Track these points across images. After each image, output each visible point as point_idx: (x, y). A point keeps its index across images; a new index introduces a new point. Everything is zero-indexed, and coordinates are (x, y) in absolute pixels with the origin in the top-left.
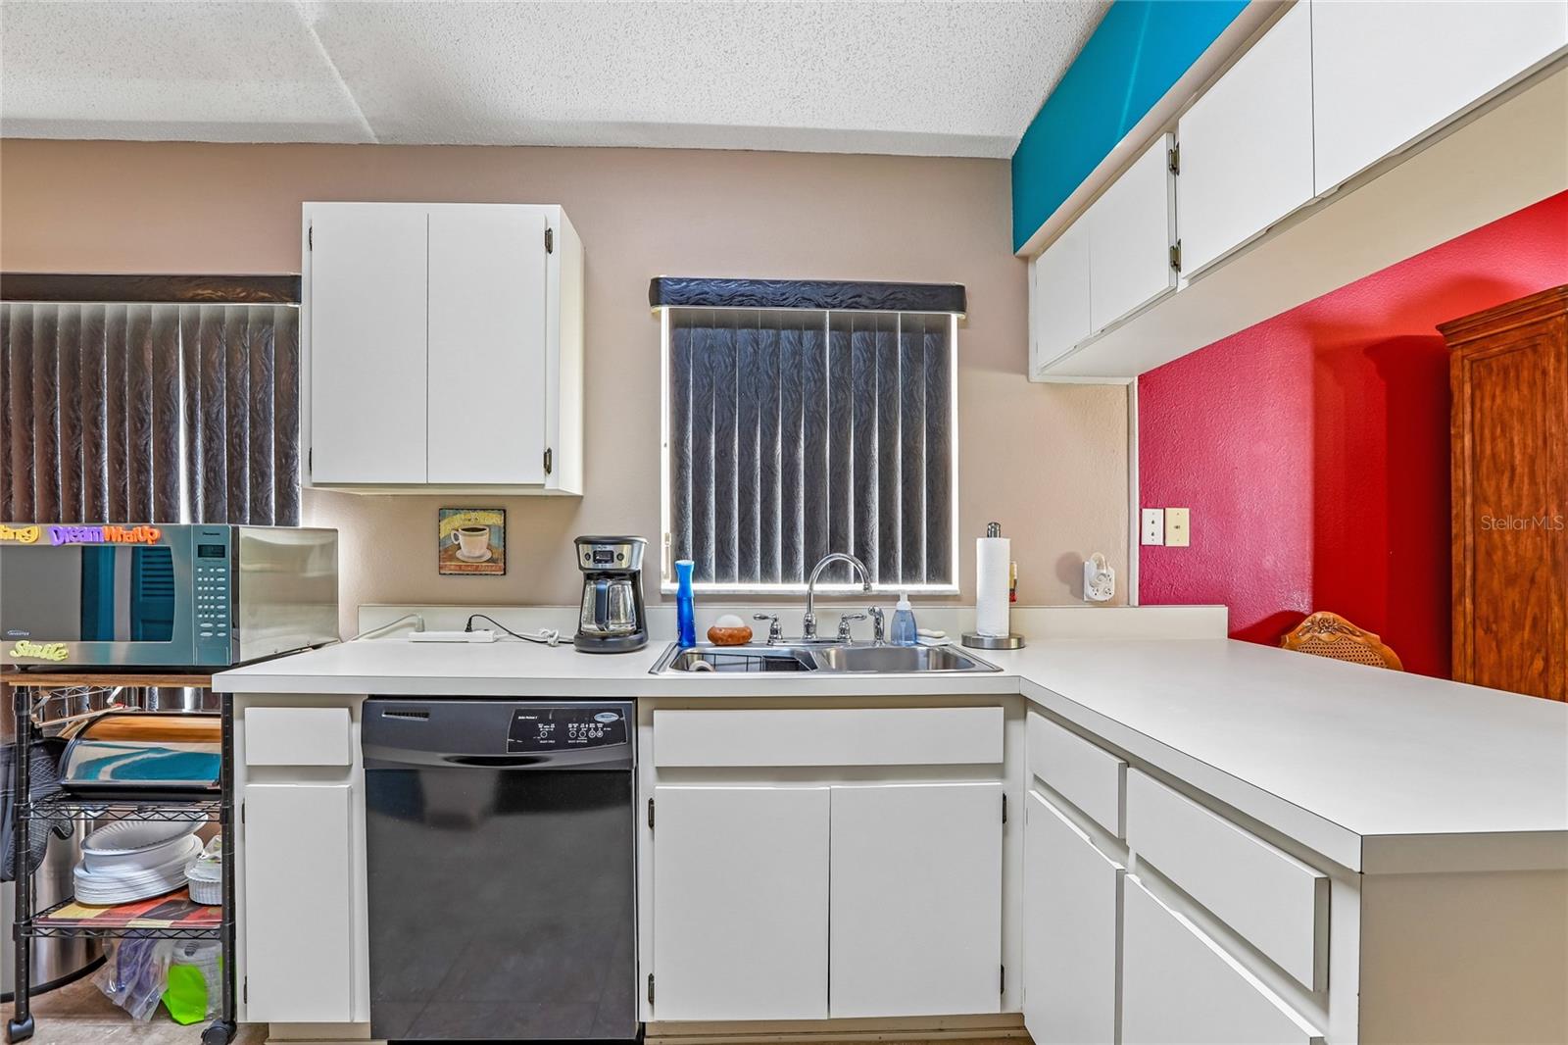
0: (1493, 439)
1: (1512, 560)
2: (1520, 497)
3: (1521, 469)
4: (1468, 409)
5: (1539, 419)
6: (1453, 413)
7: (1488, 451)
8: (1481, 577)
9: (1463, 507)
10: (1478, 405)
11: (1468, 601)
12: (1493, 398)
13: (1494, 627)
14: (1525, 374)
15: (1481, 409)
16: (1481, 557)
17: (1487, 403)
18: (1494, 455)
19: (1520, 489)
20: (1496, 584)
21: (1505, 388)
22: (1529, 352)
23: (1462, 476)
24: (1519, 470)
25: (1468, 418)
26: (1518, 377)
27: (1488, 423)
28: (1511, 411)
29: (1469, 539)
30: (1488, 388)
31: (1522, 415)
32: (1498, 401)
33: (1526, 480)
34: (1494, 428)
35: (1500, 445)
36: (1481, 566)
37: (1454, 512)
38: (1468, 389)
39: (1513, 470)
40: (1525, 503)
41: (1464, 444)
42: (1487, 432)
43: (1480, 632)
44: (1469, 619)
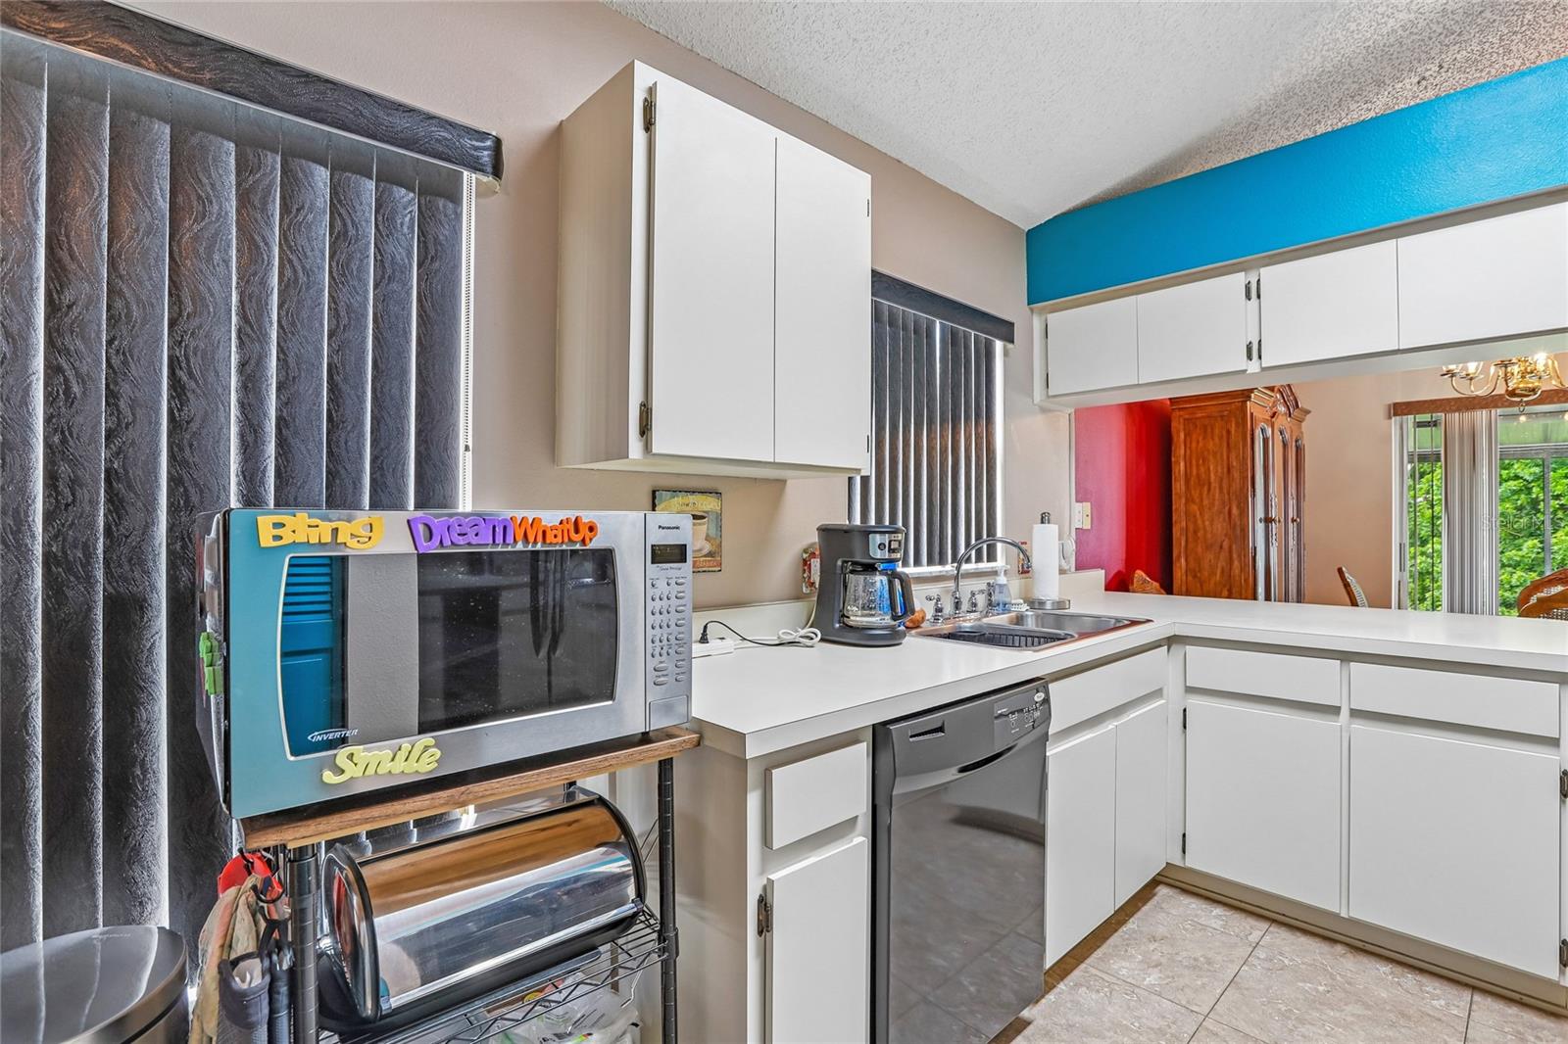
0: (1198, 466)
1: (1209, 536)
2: (1214, 500)
3: (1215, 485)
4: (1183, 447)
5: (1225, 457)
6: (1173, 448)
7: (1194, 472)
8: (1191, 546)
9: (1179, 505)
10: (1188, 445)
11: (1183, 560)
12: (1198, 442)
13: (1199, 575)
14: (1217, 431)
15: (1190, 448)
16: (1190, 535)
17: (1194, 445)
18: (1198, 476)
19: (1214, 496)
20: (1200, 550)
21: (1204, 438)
22: (1219, 419)
23: (1178, 487)
24: (1213, 485)
25: (1182, 452)
26: (1212, 432)
27: (1194, 456)
28: (1208, 450)
29: (1184, 524)
30: (1194, 436)
31: (1215, 454)
32: (1201, 444)
33: (1217, 491)
34: (1197, 461)
35: (1202, 469)
36: (1190, 540)
37: (1174, 507)
38: (1182, 435)
39: (1210, 484)
40: (1217, 503)
41: (1180, 468)
42: (1194, 462)
43: (1190, 578)
44: (1183, 571)
